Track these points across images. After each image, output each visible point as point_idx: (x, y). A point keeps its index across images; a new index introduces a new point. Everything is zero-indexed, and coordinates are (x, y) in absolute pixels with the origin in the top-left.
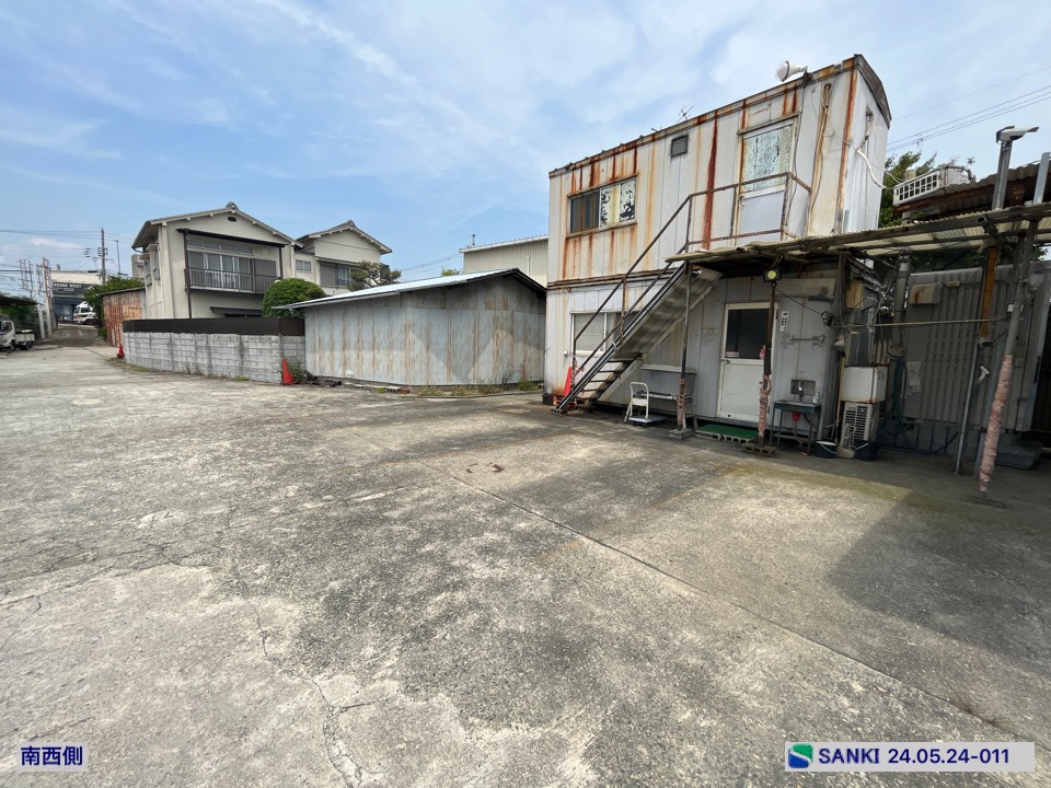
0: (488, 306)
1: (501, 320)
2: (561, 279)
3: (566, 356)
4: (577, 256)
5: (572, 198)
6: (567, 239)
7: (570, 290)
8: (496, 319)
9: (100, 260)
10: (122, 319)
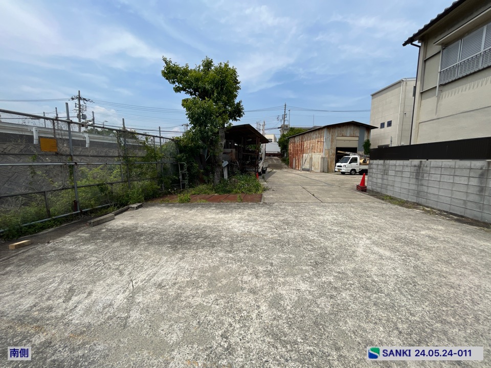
9: (283, 121)
10: (302, 151)
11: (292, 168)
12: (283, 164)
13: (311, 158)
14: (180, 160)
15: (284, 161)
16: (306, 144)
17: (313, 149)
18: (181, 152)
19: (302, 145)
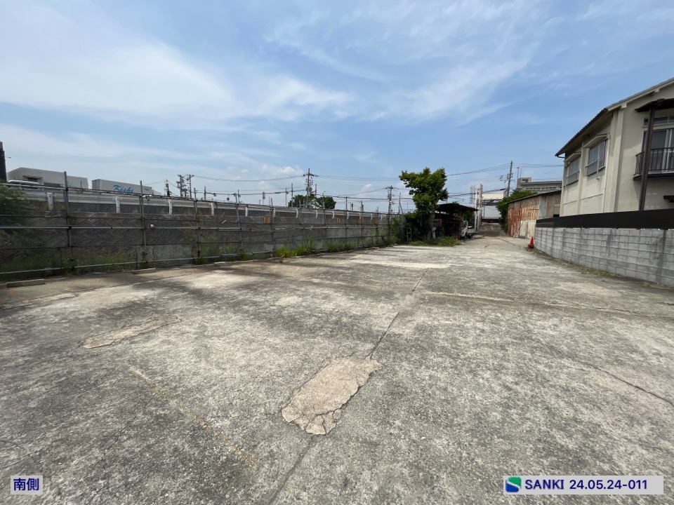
9: (507, 182)
10: (520, 218)
11: (510, 236)
12: (502, 232)
13: (527, 226)
14: (407, 226)
15: (503, 228)
16: (524, 211)
17: (529, 216)
18: (408, 222)
19: (520, 211)
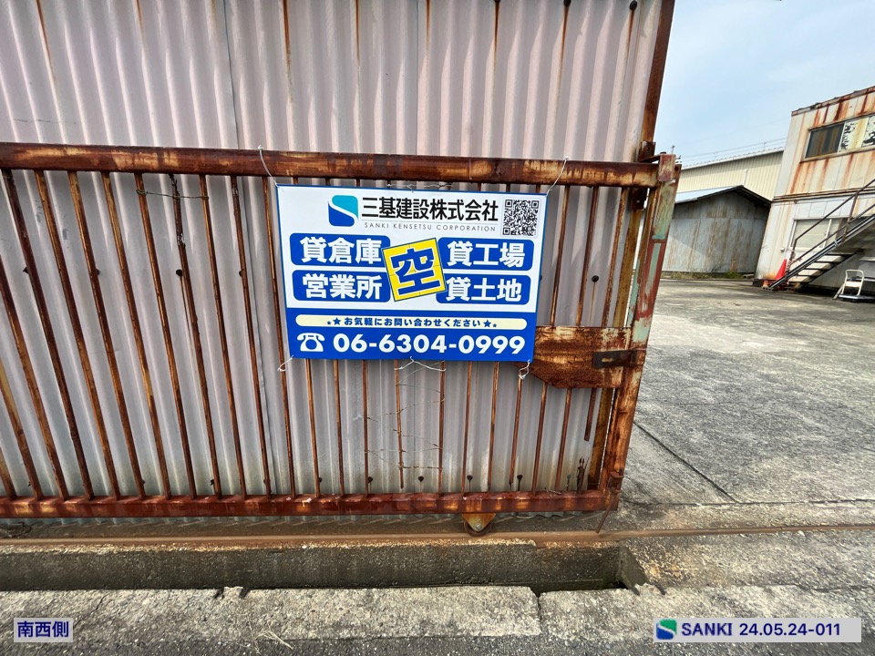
0: (709, 215)
1: (719, 225)
2: (788, 193)
3: (783, 251)
4: (810, 176)
5: (813, 131)
6: (802, 163)
7: (796, 202)
8: (714, 225)
